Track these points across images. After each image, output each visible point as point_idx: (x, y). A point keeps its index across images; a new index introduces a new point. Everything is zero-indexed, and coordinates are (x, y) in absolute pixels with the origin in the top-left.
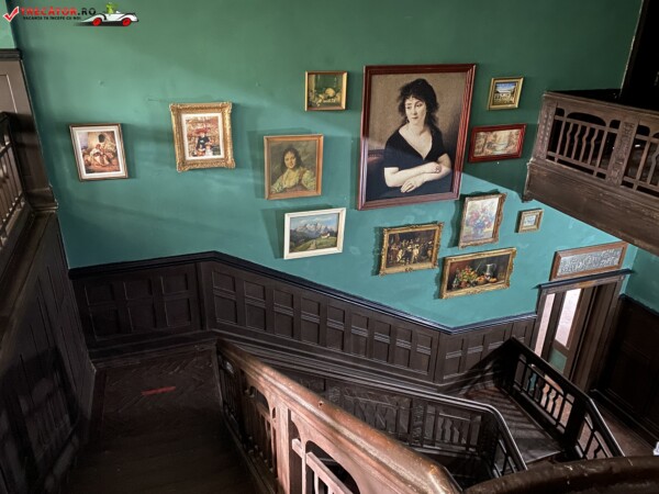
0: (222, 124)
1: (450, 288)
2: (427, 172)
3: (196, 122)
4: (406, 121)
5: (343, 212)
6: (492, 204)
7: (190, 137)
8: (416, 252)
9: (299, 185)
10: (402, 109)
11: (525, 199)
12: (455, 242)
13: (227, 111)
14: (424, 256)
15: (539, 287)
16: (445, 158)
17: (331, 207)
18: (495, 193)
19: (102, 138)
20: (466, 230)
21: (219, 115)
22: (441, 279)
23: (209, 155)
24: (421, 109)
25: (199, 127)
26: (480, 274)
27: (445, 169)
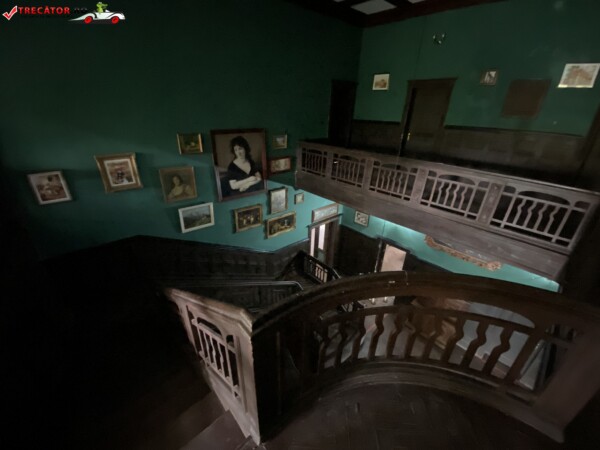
0: (131, 164)
1: (271, 234)
2: (250, 181)
3: (114, 165)
4: (236, 157)
5: (211, 205)
6: (282, 193)
7: (111, 173)
8: (252, 219)
9: (184, 193)
10: (233, 151)
11: (296, 189)
12: (269, 212)
13: (133, 158)
14: (256, 221)
15: (308, 227)
16: (258, 174)
17: (203, 203)
18: (283, 188)
19: (50, 179)
20: (273, 206)
21: (128, 160)
22: (265, 230)
23: (126, 183)
24: (242, 151)
25: (117, 167)
26: (283, 225)
27: (259, 179)
